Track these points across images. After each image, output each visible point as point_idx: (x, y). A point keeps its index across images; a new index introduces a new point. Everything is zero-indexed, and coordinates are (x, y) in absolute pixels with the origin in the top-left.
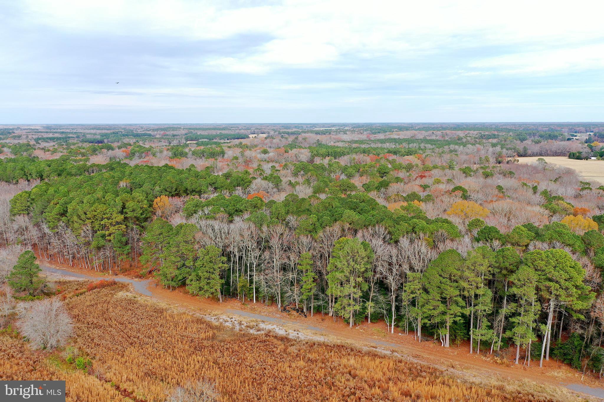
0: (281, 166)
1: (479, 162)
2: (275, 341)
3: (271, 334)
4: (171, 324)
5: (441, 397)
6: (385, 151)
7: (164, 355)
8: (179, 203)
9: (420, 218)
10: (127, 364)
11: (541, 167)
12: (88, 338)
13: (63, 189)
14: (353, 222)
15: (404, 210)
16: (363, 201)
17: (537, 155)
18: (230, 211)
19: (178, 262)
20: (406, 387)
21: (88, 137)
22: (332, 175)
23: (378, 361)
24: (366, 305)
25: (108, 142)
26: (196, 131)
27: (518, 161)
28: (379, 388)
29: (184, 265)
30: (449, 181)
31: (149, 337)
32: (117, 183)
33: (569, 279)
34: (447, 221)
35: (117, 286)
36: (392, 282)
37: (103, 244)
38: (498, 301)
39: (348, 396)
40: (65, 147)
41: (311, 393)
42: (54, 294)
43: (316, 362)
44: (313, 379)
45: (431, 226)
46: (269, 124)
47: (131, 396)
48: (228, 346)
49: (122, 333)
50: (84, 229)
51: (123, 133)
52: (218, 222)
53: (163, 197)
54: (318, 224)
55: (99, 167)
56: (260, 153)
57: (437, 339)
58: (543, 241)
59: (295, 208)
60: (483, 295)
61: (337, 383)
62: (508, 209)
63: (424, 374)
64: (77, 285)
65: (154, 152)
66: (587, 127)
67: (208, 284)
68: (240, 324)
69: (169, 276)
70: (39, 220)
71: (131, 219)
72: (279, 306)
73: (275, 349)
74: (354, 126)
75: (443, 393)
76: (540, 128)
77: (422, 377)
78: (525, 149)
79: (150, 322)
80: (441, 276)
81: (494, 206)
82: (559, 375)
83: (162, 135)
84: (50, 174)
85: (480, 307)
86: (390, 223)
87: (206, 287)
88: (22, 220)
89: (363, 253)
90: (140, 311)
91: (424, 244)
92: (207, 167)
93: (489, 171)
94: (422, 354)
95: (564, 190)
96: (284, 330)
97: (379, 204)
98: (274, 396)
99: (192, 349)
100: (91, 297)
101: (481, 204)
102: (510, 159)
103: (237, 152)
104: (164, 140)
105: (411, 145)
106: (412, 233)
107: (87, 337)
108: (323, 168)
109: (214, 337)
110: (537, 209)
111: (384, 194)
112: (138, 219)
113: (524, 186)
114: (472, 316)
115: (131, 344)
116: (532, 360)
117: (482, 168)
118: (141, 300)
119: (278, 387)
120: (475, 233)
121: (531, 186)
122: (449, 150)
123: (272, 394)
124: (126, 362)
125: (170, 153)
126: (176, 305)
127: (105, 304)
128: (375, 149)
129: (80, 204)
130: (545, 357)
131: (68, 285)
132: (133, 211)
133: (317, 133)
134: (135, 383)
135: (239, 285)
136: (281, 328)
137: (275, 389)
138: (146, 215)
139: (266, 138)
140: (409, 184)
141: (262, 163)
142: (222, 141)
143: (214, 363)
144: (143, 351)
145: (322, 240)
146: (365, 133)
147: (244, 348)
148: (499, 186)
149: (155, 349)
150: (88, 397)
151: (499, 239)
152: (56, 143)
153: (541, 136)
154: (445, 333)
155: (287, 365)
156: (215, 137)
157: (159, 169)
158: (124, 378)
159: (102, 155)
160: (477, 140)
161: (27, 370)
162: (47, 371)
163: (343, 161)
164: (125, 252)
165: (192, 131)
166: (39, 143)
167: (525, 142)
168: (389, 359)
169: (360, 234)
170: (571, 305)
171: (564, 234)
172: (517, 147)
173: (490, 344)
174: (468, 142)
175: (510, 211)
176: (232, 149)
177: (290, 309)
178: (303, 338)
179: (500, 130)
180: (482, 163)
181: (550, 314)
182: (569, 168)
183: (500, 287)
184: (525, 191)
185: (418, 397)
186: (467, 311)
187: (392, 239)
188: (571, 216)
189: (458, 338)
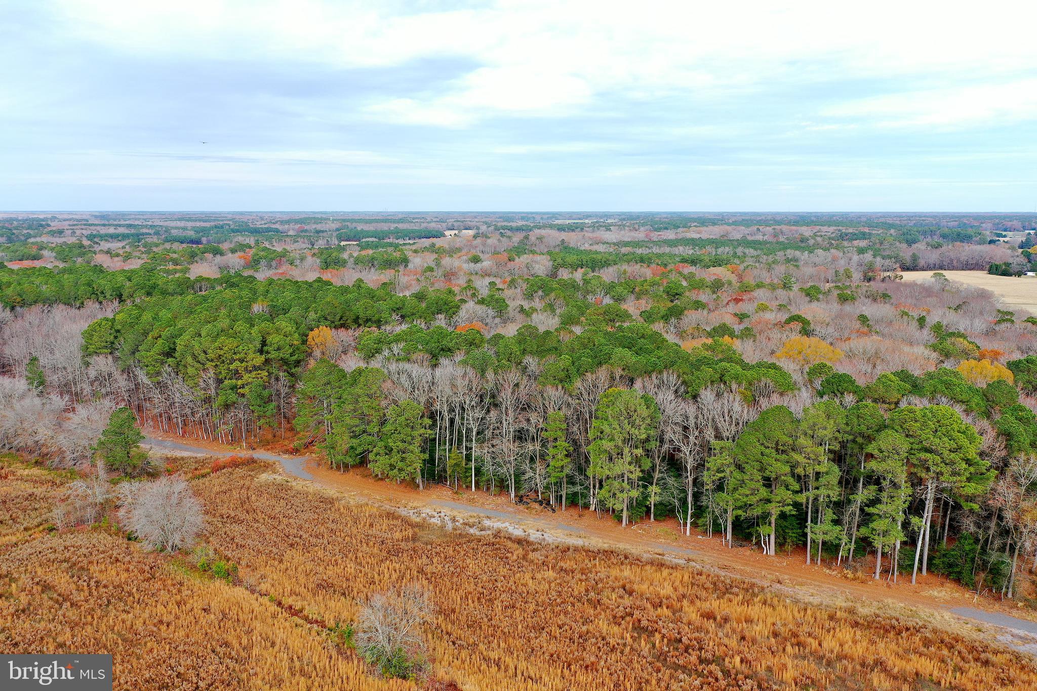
0: (504, 282)
1: (834, 279)
2: (509, 544)
3: (502, 535)
4: (348, 518)
5: (760, 621)
6: (677, 259)
7: (342, 561)
8: (348, 338)
9: (732, 362)
10: (289, 572)
11: (937, 287)
14: (627, 366)
15: (707, 350)
16: (643, 337)
17: (934, 268)
18: (433, 349)
19: (356, 426)
20: (708, 606)
21: (174, 232)
22: (589, 297)
23: (665, 572)
24: (649, 491)
25: (210, 241)
26: (354, 225)
27: (901, 277)
28: (667, 607)
29: (365, 431)
30: (781, 307)
31: (317, 537)
32: (248, 307)
33: (957, 449)
34: (774, 366)
35: (257, 465)
36: (688, 456)
37: (234, 399)
38: (848, 483)
39: (623, 618)
40: (142, 249)
41: (566, 613)
42: (164, 474)
43: (573, 572)
44: (569, 595)
45: (748, 373)
46: (477, 212)
47: (301, 614)
48: (438, 550)
49: (276, 530)
50: (204, 376)
51: (232, 227)
52: (415, 366)
53: (322, 328)
54: (573, 370)
56: (467, 262)
57: (756, 544)
58: (922, 396)
59: (535, 347)
60: (827, 473)
61: (605, 600)
62: (873, 351)
63: (735, 590)
64: (196, 462)
65: (291, 259)
66: (1025, 221)
67: (403, 459)
68: (454, 520)
70: (130, 362)
71: (276, 363)
72: (513, 495)
73: (509, 555)
74: (623, 217)
75: (762, 616)
76: (944, 223)
77: (733, 594)
78: (915, 258)
79: (316, 516)
80: (762, 444)
81: (852, 345)
82: (940, 595)
83: (298, 231)
84: (133, 292)
85: (823, 492)
86: (686, 368)
87: (400, 464)
88: (102, 364)
89: (645, 412)
90: (299, 501)
91: (738, 398)
92: (385, 284)
93: (849, 293)
94: (733, 565)
95: (968, 322)
96: (521, 530)
97: (667, 341)
99: (384, 554)
100: (220, 480)
101: (831, 344)
102: (888, 274)
103: (429, 259)
104: (302, 240)
105: (720, 250)
106: (719, 384)
107: (224, 536)
108: (574, 286)
109: (414, 539)
110: (920, 350)
111: (675, 327)
112: (284, 361)
113: (904, 317)
114: (810, 506)
115: (292, 545)
116: (901, 573)
117: (837, 287)
118: (297, 485)
119: (518, 605)
120: (818, 384)
121: (916, 317)
122: (784, 258)
124: (287, 569)
125: (318, 261)
126: (353, 493)
127: (243, 491)
128: (659, 256)
129: (197, 338)
130: (920, 569)
131: (182, 462)
132: (279, 349)
133: (561, 229)
134: (303, 598)
135: (449, 463)
136: (516, 526)
137: (513, 607)
138: (298, 357)
139: (475, 237)
140: (716, 312)
141: (473, 278)
142: (401, 242)
143: (418, 572)
144: (310, 555)
145: (581, 393)
146: (642, 229)
147: (463, 553)
148: (862, 316)
149: (327, 553)
150: (238, 615)
151: (855, 393)
152: (125, 243)
153: (944, 236)
154: (768, 531)
155: (528, 576)
156: (386, 235)
157: (309, 285)
158: (287, 591)
159: (206, 263)
160: (833, 242)
163: (608, 275)
165: (348, 224)
166: (97, 243)
167: (914, 246)
168: (683, 570)
169: (638, 384)
170: (959, 489)
171: (955, 385)
172: (901, 254)
173: (837, 547)
174: (817, 246)
175: (876, 353)
176: (419, 254)
177: (529, 501)
178: (550, 541)
179: (875, 225)
180: (839, 281)
181: (927, 502)
182: (983, 289)
183: (854, 463)
184: (905, 324)
185: (726, 620)
186: (801, 498)
187: (687, 393)
188: (972, 361)
189: (788, 541)
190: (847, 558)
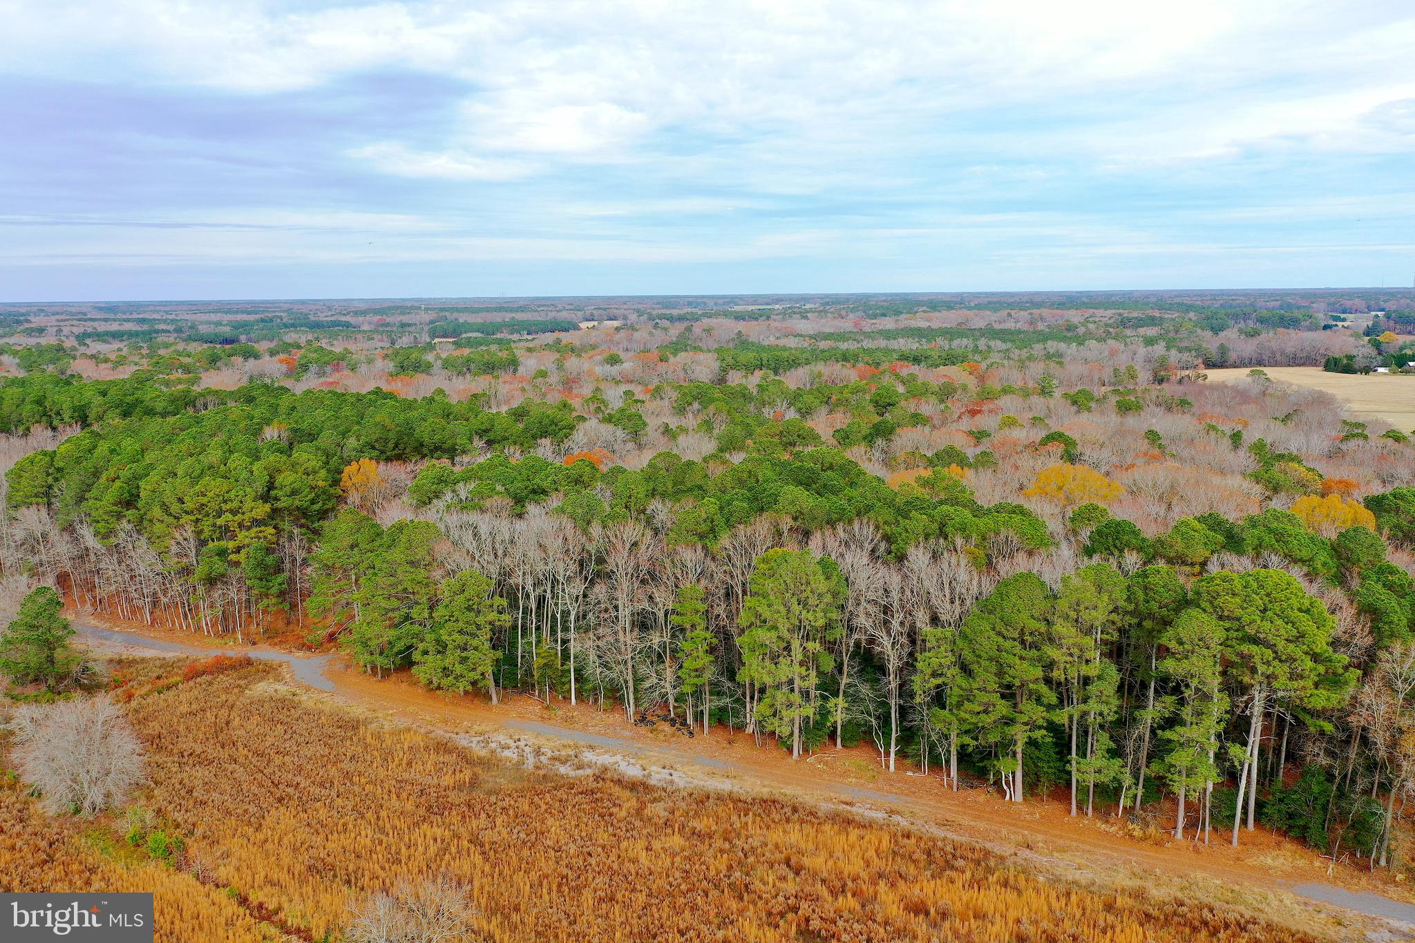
0: (647, 391)
1: (1113, 380)
2: (616, 790)
3: (609, 775)
4: (375, 753)
5: (998, 916)
6: (895, 356)
7: (355, 826)
8: (403, 476)
9: (957, 504)
10: (269, 846)
11: (1256, 390)
12: (180, 787)
13: (131, 445)
14: (802, 514)
15: (923, 486)
16: (831, 467)
17: (1250, 363)
18: (518, 491)
19: (393, 610)
20: (917, 891)
21: (203, 329)
22: (766, 410)
23: (854, 834)
24: (831, 704)
25: (250, 340)
26: (455, 315)
27: (1205, 377)
28: (854, 895)
29: (407, 618)
30: (1036, 421)
31: (322, 785)
32: (257, 432)
33: (1298, 638)
34: (1019, 510)
35: (253, 670)
36: (891, 652)
37: (222, 570)
38: (1133, 691)
39: (782, 915)
40: (144, 352)
41: (694, 908)
42: (107, 687)
43: (710, 838)
44: (701, 877)
45: (981, 522)
46: (629, 297)
47: (275, 919)
48: (505, 804)
49: (261, 775)
50: (177, 535)
51: (285, 320)
52: (487, 517)
53: (365, 462)
54: (719, 519)
55: (221, 398)
56: (601, 363)
57: (995, 783)
58: (1240, 552)
59: (670, 485)
60: (1100, 677)
61: (757, 885)
62: (1167, 484)
63: (960, 863)
64: (161, 667)
65: (353, 362)
66: (1370, 299)
67: (464, 660)
68: (538, 752)
69: (373, 644)
70: (74, 516)
71: (290, 514)
72: (632, 709)
73: (615, 810)
74: (827, 300)
75: (1002, 907)
76: (1260, 303)
77: (957, 869)
78: (1223, 350)
79: (327, 751)
80: (999, 634)
81: (1137, 477)
82: (1276, 864)
83: (377, 326)
84: (104, 412)
85: (1093, 706)
86: (887, 514)
87: (459, 669)
88: (34, 519)
89: (821, 585)
90: (305, 726)
91: (963, 562)
92: (475, 396)
93: (1133, 399)
94: (959, 818)
95: (1302, 439)
96: (638, 766)
97: (865, 474)
98: (607, 917)
99: (422, 811)
100: (191, 694)
101: (1108, 474)
102: (1187, 372)
103: (548, 360)
104: (380, 336)
105: (955, 343)
106: (937, 538)
107: (177, 786)
108: (745, 396)
109: (474, 783)
110: (1235, 482)
111: (882, 451)
112: (304, 512)
113: (1211, 432)
114: (1074, 727)
115: (280, 800)
116: (1215, 829)
117: (1116, 391)
118: (307, 700)
119: (619, 896)
120: (1085, 534)
121: (1228, 433)
122: (1043, 353)
123: (604, 912)
124: (266, 841)
125: (391, 365)
126: (391, 712)
127: (223, 711)
128: (870, 352)
129: (170, 479)
130: (1244, 822)
131: (140, 667)
132: (294, 493)
133: (739, 317)
134: (284, 889)
135: (537, 662)
136: (632, 761)
137: (612, 899)
138: (324, 504)
139: (617, 329)
140: (944, 430)
141: (603, 385)
142: (515, 337)
143: (470, 841)
144: (306, 816)
145: (729, 555)
146: (851, 316)
147: (544, 807)
148: (1151, 432)
149: (334, 812)
150: (172, 923)
151: (1140, 550)
152: (125, 343)
153: (1262, 321)
154: (1012, 768)
155: (641, 844)
156: (497, 328)
157: (359, 398)
158: (259, 879)
159: (230, 371)
160: (1111, 330)
161: (31, 861)
162: (81, 863)
163: (795, 379)
164: (274, 590)
165: (447, 314)
166: (85, 344)
167: (1222, 334)
168: (881, 829)
169: (816, 541)
170: (1301, 699)
171: (1290, 536)
172: (1204, 346)
173: (1117, 791)
174: (1089, 335)
175: (1172, 487)
176: (534, 354)
177: (655, 719)
178: (681, 784)
179: (1167, 306)
180: (1120, 383)
181: (1254, 720)
182: (1321, 392)
183: (1141, 660)
184: (1213, 443)
185: (944, 915)
186: (1061, 717)
187: (890, 553)
188: (1313, 496)
189: (1042, 780)
190: (1132, 808)
